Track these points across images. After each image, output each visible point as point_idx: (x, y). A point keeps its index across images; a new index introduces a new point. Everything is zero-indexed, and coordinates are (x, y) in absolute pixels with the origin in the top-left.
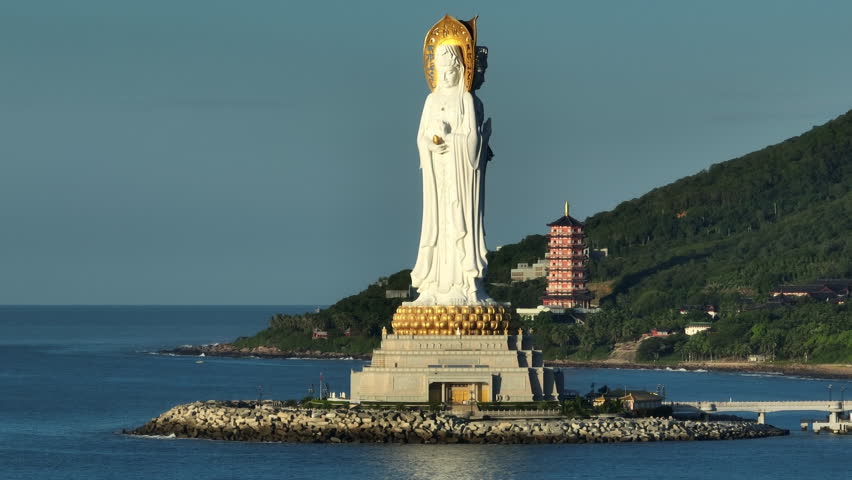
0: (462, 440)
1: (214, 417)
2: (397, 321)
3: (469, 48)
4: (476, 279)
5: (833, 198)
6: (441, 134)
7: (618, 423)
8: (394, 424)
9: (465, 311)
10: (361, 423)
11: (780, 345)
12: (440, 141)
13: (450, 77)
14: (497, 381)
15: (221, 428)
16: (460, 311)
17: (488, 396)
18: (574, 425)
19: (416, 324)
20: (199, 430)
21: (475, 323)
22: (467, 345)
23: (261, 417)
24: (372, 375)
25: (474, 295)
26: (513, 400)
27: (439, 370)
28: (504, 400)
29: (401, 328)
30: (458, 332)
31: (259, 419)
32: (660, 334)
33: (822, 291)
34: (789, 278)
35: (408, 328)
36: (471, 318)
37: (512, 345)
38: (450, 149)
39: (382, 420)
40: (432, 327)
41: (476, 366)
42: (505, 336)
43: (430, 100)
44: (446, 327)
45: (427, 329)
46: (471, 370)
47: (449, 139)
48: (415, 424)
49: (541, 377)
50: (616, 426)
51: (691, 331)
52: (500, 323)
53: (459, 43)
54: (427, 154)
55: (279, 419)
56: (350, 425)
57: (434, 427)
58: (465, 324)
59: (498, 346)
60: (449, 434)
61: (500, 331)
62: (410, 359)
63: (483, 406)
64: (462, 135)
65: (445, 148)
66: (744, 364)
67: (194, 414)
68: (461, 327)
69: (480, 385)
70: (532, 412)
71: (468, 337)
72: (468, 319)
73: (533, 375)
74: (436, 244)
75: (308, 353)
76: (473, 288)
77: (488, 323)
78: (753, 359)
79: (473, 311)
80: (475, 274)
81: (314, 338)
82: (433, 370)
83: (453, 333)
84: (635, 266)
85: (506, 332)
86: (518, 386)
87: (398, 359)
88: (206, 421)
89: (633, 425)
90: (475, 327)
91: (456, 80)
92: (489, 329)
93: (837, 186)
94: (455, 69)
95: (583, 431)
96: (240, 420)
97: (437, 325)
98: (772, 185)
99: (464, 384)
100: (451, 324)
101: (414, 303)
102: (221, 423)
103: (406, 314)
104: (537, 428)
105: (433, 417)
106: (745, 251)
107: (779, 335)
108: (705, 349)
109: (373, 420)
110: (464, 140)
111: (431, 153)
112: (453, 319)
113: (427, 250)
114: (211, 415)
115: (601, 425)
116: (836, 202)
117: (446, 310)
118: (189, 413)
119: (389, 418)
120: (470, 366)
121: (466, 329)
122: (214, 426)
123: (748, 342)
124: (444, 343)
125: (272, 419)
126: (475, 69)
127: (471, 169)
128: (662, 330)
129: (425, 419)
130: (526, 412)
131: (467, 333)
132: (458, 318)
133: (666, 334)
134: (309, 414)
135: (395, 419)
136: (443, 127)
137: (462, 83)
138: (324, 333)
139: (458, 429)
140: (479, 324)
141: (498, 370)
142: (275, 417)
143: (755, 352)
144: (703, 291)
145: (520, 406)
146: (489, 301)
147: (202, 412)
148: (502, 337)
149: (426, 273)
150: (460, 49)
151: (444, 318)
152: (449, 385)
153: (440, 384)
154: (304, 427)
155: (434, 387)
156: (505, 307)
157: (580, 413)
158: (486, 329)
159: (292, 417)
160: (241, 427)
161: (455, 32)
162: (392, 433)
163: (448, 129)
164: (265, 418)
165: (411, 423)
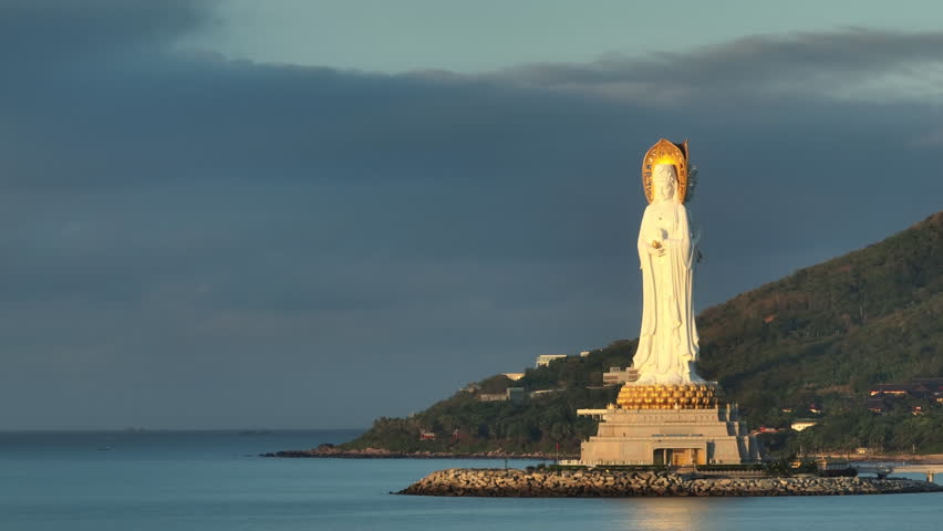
0: (692, 494)
1: (476, 478)
2: (622, 398)
3: (681, 166)
4: (690, 362)
5: (918, 302)
6: (659, 239)
7: (818, 480)
8: (632, 481)
9: (681, 389)
10: (605, 481)
11: (887, 439)
12: (658, 246)
13: (666, 191)
14: (711, 447)
15: (483, 487)
16: (677, 388)
17: (703, 460)
18: (782, 482)
19: (639, 401)
20: (464, 489)
21: (690, 399)
22: (684, 417)
23: (517, 477)
24: (605, 444)
25: (688, 376)
26: (725, 463)
27: (662, 438)
28: (717, 462)
29: (626, 404)
30: (676, 407)
31: (516, 479)
32: (767, 430)
33: (920, 390)
34: (883, 377)
35: (633, 404)
36: (687, 395)
37: (721, 417)
38: (667, 252)
39: (623, 479)
40: (654, 402)
41: (693, 435)
42: (716, 410)
43: (648, 210)
44: (666, 403)
45: (649, 404)
46: (689, 438)
47: (666, 244)
48: (651, 481)
49: (747, 443)
50: (816, 483)
51: (798, 427)
52: (711, 398)
53: (673, 162)
54: (647, 257)
55: (533, 479)
56: (597, 484)
57: (666, 483)
58: (682, 400)
59: (710, 418)
60: (681, 489)
61: (711, 405)
62: (636, 430)
63: (702, 468)
64: (677, 241)
65: (662, 251)
66: (853, 456)
67: (456, 476)
68: (679, 402)
69: (696, 450)
70: (743, 472)
71: (685, 411)
72: (684, 396)
73: (740, 442)
74: (654, 333)
75: (418, 453)
76: (687, 370)
77: (701, 399)
78: (862, 451)
79: (689, 389)
80: (689, 358)
81: (422, 439)
82: (657, 438)
83: (672, 408)
84: (730, 369)
85: (716, 406)
86: (728, 452)
87: (626, 430)
88: (468, 482)
89: (831, 482)
90: (689, 403)
91: (671, 193)
92: (702, 405)
93: (921, 290)
94: (670, 185)
95: (790, 487)
96: (499, 480)
97: (658, 400)
98: (857, 290)
99: (682, 451)
100: (670, 400)
101: (637, 383)
102: (483, 484)
103: (631, 392)
104: (752, 484)
105: (665, 476)
106: (838, 352)
107: (886, 429)
108: (815, 442)
109: (615, 478)
110: (679, 244)
111: (650, 255)
112: (672, 396)
113: (647, 338)
114: (473, 477)
115: (805, 482)
116: (924, 304)
117: (665, 389)
118: (452, 475)
119: (628, 476)
120: (687, 435)
121: (683, 404)
122: (477, 486)
123: (856, 435)
124: (664, 416)
125: (528, 479)
126: (688, 183)
127: (685, 269)
128: (770, 427)
129: (658, 477)
130: (739, 472)
131: (683, 408)
132: (676, 395)
133: (773, 430)
134: (559, 475)
135: (633, 477)
136: (661, 234)
137: (677, 196)
138: (433, 435)
139: (687, 485)
140: (693, 400)
141: (711, 438)
142: (530, 477)
143: (864, 445)
144: (802, 391)
145: (733, 468)
146: (701, 381)
147: (464, 475)
148: (713, 410)
149: (646, 355)
150: (674, 167)
151: (664, 395)
152: (670, 451)
153: (662, 450)
154: (557, 485)
155: (658, 452)
156: (714, 385)
157: (785, 473)
158: (699, 404)
159: (545, 478)
160: (501, 486)
161: (670, 154)
162: (632, 489)
163: (665, 235)
164: (521, 477)
165: (648, 481)
